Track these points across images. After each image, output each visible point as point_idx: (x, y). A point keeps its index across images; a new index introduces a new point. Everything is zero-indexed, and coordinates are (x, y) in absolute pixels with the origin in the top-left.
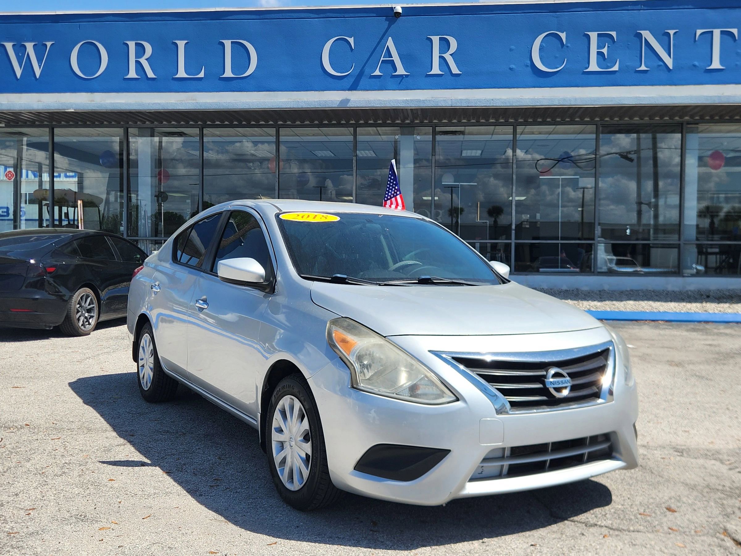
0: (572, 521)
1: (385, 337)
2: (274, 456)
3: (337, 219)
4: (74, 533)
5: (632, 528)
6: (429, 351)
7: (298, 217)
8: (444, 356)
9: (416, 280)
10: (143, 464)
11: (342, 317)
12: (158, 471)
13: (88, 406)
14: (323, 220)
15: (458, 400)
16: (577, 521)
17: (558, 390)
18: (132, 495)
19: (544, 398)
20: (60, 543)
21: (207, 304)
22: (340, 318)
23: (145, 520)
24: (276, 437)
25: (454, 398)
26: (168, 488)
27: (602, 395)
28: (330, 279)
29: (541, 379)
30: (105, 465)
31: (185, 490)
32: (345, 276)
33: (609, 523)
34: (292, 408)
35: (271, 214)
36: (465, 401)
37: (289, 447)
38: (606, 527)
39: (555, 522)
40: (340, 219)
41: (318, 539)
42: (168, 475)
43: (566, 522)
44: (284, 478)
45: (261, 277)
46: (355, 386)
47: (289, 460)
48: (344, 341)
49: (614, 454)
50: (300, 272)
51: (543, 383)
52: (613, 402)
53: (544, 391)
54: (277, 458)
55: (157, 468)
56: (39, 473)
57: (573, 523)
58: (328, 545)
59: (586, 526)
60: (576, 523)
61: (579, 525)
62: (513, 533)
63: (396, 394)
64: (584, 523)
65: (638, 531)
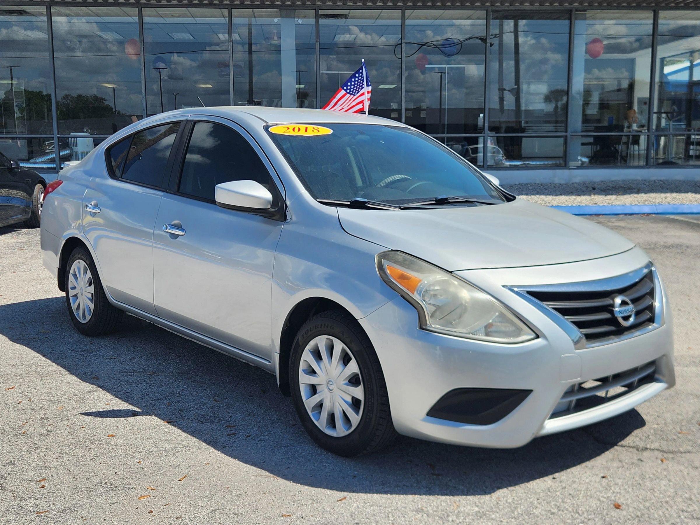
0: (622, 446)
1: (451, 272)
2: (304, 399)
3: (328, 131)
4: (112, 505)
5: (681, 449)
6: (503, 286)
7: (288, 131)
8: (516, 289)
9: (434, 201)
10: (134, 414)
11: (392, 250)
12: (154, 420)
13: (19, 345)
14: (316, 134)
15: (538, 337)
16: (627, 446)
17: (626, 318)
18: (148, 452)
19: (612, 328)
20: (104, 520)
21: (183, 230)
22: (390, 251)
23: (182, 482)
24: (304, 380)
25: (533, 336)
26: (182, 441)
27: (656, 319)
28: (349, 203)
29: (609, 309)
30: (90, 417)
31: (203, 442)
32: (365, 200)
33: (656, 445)
34: (331, 349)
35: (259, 127)
36: (545, 337)
37: (326, 390)
38: (657, 450)
39: (607, 449)
40: (332, 131)
41: (386, 489)
42: (171, 425)
43: (616, 447)
44: (321, 423)
45: (269, 202)
46: (424, 327)
47: (327, 405)
48: (403, 278)
49: (657, 376)
50: (315, 197)
51: (612, 312)
52: (665, 325)
53: (613, 321)
54: (309, 403)
55: (153, 417)
56: (20, 434)
57: (624, 449)
58: (402, 496)
59: (638, 450)
60: (626, 448)
61: (631, 450)
62: (574, 465)
63: (472, 334)
64: (634, 447)
65: (689, 452)
